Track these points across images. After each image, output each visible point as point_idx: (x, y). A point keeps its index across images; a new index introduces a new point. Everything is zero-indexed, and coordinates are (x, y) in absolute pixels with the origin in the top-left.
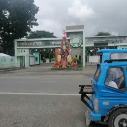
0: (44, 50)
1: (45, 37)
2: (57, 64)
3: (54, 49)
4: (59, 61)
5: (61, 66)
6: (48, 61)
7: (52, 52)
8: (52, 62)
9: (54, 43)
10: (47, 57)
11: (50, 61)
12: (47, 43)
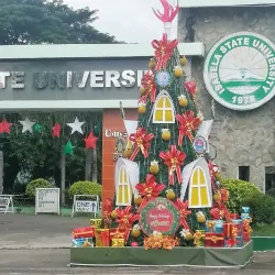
0: (27, 126)
2: (113, 224)
5: (141, 238)
9: (92, 77)
10: (47, 172)
11: (67, 202)
12: (47, 75)
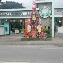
1: (14, 8)
2: (27, 34)
3: (24, 19)
4: (29, 31)
5: (31, 36)
6: (17, 31)
7: (22, 23)
8: (21, 32)
11: (20, 32)
